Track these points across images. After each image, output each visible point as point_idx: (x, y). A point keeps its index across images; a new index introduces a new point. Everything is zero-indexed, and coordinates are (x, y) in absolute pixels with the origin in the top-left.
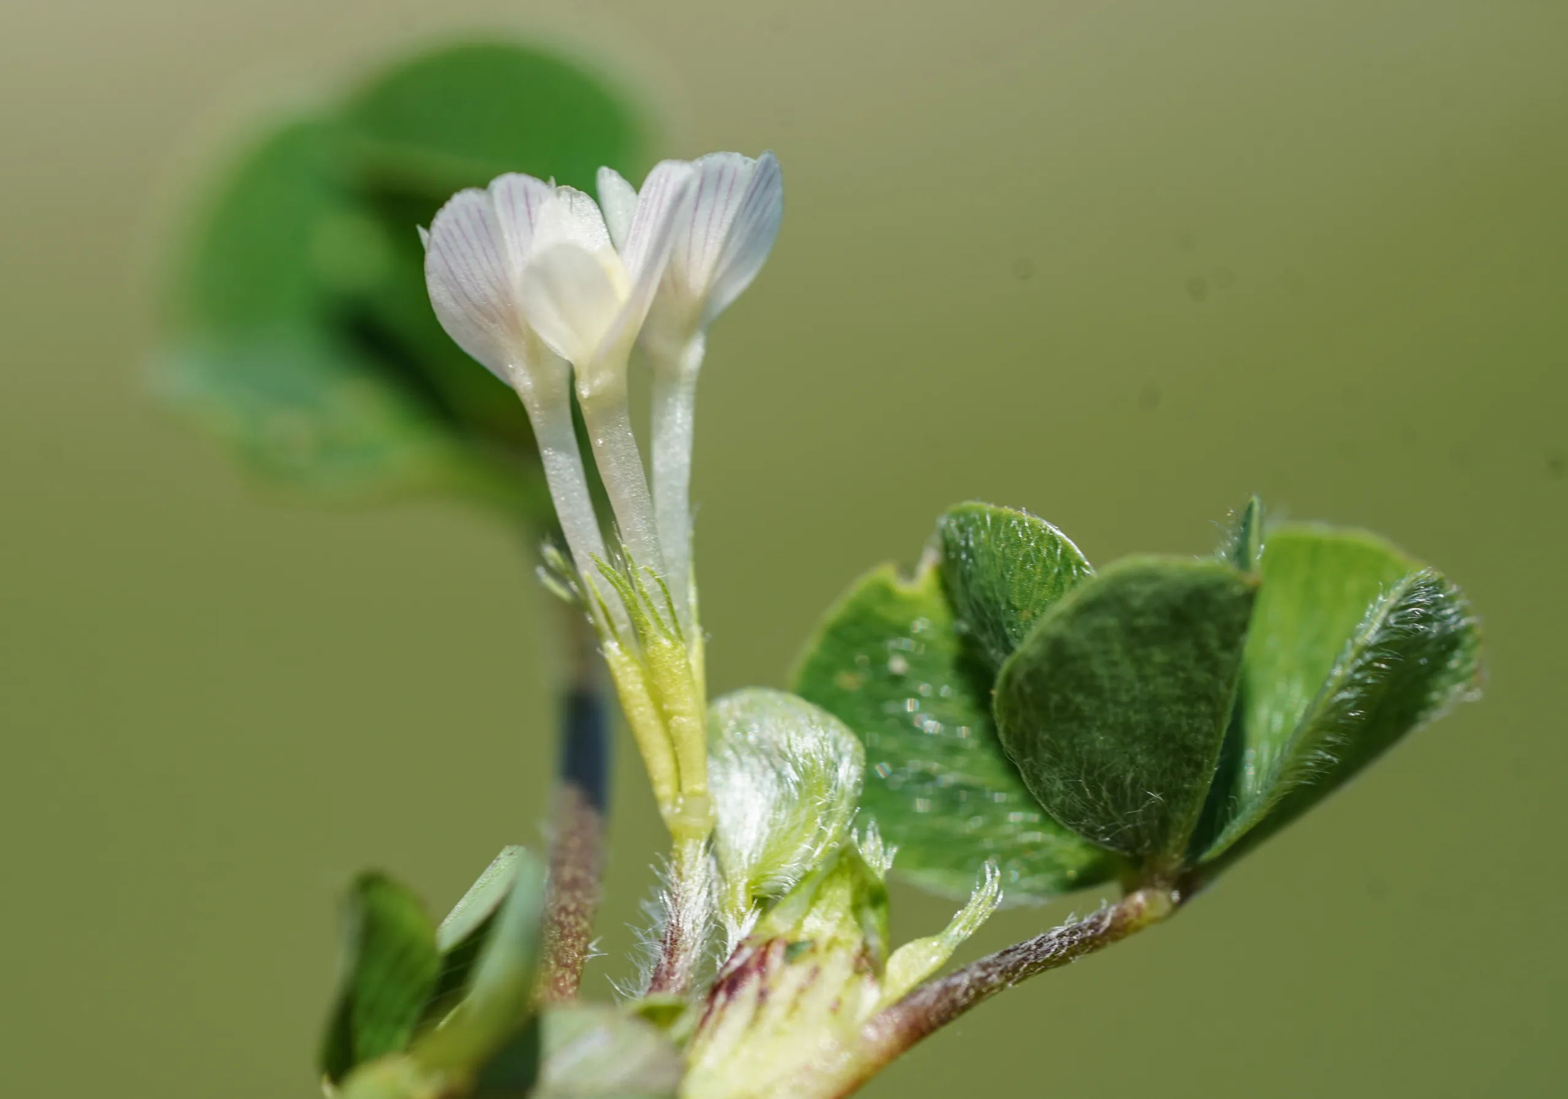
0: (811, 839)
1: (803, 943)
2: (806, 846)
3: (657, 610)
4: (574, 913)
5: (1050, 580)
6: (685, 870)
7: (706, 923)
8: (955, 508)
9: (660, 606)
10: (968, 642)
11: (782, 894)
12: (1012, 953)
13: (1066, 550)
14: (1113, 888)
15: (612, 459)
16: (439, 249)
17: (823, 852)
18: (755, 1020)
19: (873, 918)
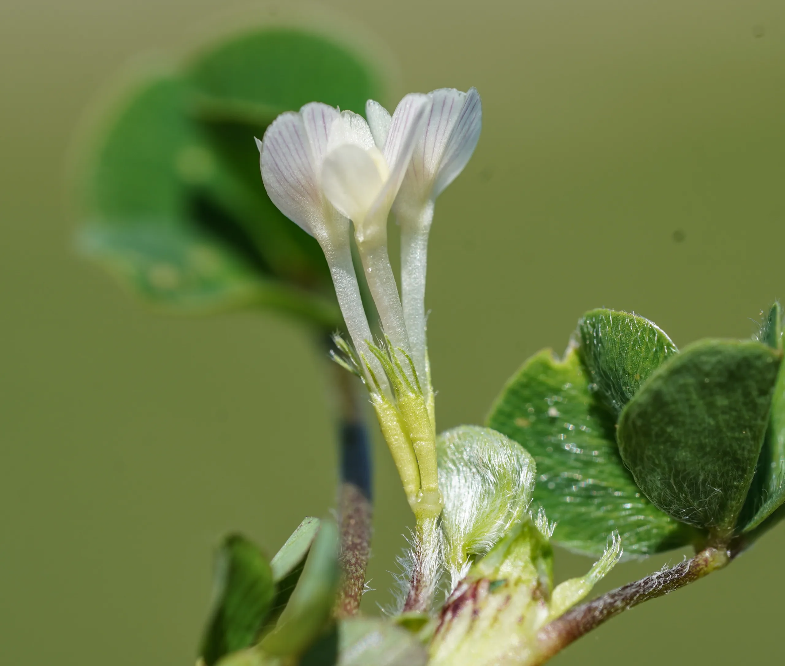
0: (503, 517)
1: (500, 581)
2: (500, 522)
3: (406, 375)
4: (355, 565)
5: (651, 355)
6: (425, 537)
7: (438, 571)
8: (589, 313)
9: (408, 372)
10: (597, 396)
11: (486, 552)
12: (629, 588)
13: (660, 337)
14: (690, 548)
15: (378, 281)
16: (269, 150)
17: (511, 525)
18: (471, 628)
19: (544, 565)
